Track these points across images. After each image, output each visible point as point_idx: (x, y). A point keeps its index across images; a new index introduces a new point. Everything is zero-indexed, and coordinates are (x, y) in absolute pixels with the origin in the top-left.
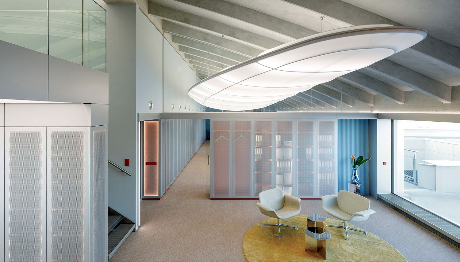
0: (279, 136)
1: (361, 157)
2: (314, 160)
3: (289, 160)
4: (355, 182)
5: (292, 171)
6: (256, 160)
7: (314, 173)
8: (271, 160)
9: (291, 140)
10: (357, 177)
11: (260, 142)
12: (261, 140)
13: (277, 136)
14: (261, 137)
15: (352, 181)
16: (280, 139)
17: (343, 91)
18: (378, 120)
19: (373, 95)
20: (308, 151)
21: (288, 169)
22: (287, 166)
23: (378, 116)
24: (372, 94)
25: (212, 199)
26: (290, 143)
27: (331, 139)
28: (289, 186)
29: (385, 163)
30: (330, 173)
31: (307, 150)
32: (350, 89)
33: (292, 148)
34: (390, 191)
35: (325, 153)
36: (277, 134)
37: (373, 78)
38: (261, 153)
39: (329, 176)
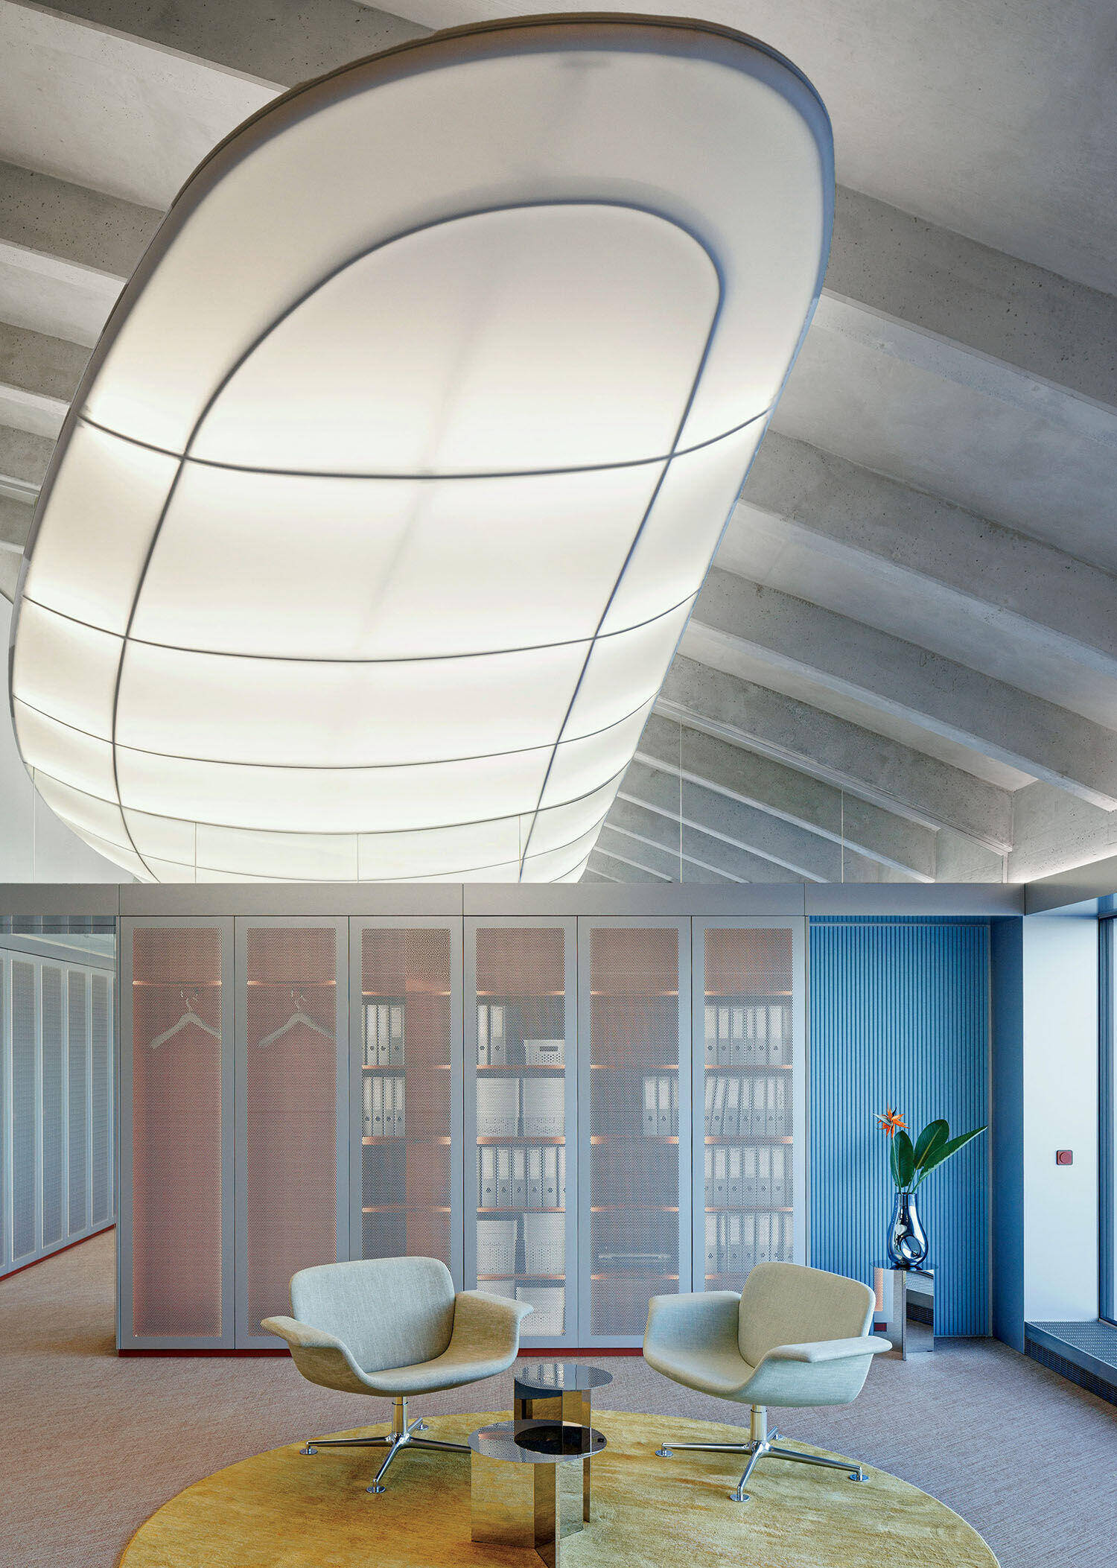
0: (498, 1013)
1: (941, 1124)
2: (681, 1140)
3: (544, 1143)
4: (905, 1259)
5: (563, 1204)
6: (365, 1141)
7: (683, 1209)
8: (448, 1141)
9: (560, 1035)
10: (918, 1234)
11: (393, 1045)
12: (397, 1030)
13: (483, 1010)
14: (397, 1013)
15: (891, 1255)
16: (498, 1029)
17: (847, 769)
18: (1027, 920)
19: (1008, 792)
20: (655, 1094)
21: (546, 1188)
22: (535, 1172)
23: (1031, 899)
24: (1002, 790)
25: (125, 1353)
26: (555, 1049)
27: (777, 1032)
28: (548, 1282)
29: (1063, 1158)
30: (768, 1210)
31: (649, 1087)
32: (884, 760)
33: (559, 1073)
34: (1091, 1312)
35: (746, 1104)
36: (482, 1000)
37: (959, 665)
38: (400, 1105)
39: (765, 1231)
